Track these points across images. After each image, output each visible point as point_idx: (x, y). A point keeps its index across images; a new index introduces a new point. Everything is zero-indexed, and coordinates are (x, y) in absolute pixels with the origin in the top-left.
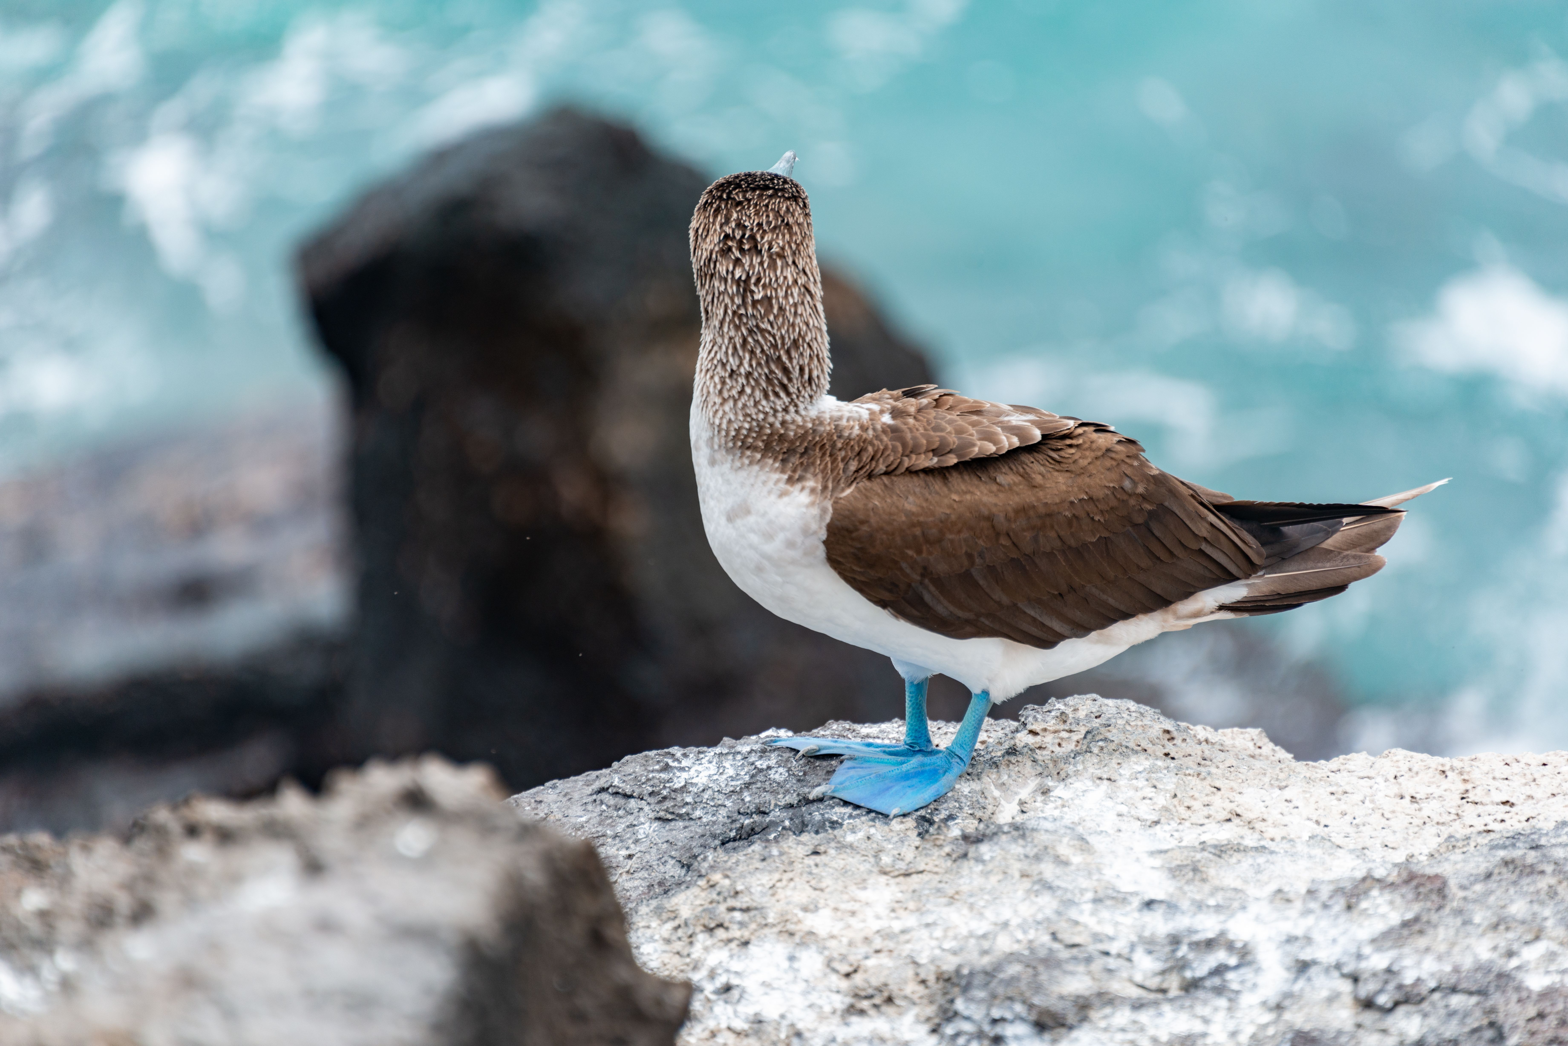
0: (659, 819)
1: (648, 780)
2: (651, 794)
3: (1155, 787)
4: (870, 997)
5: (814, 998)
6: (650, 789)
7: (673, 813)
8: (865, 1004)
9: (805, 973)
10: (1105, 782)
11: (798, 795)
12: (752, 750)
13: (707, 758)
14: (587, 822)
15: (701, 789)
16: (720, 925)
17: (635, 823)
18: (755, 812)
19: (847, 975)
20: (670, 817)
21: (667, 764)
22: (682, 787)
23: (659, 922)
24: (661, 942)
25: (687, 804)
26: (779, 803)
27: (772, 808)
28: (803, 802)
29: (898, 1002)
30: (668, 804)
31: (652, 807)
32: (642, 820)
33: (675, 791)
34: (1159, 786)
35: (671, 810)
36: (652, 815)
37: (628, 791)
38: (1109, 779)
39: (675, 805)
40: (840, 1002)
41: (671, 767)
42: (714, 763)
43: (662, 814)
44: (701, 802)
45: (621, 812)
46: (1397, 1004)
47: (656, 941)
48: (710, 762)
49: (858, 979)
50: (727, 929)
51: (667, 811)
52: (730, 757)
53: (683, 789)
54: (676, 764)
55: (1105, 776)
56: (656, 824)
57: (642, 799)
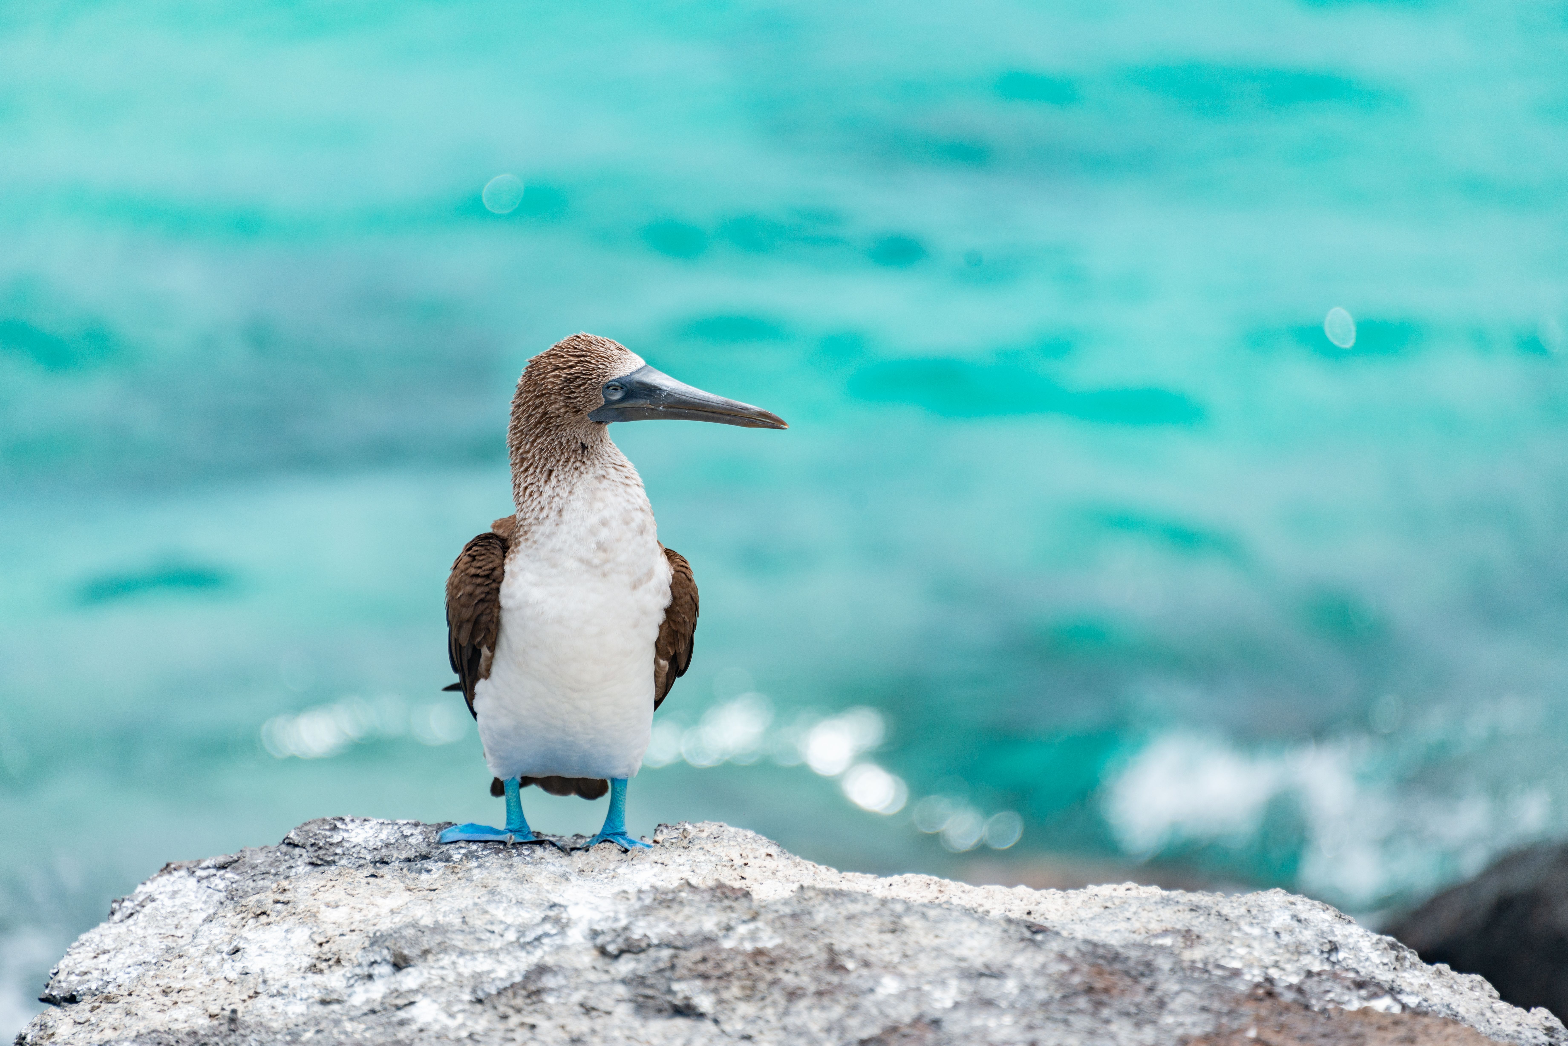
0: (312, 864)
1: (315, 835)
2: (312, 845)
3: (693, 871)
4: (327, 960)
5: (291, 960)
6: (313, 841)
7: (322, 860)
8: (323, 966)
9: (293, 942)
10: (659, 865)
11: (416, 851)
12: (408, 823)
13: (370, 825)
14: (261, 863)
15: (353, 845)
16: (264, 913)
17: (293, 865)
18: (378, 861)
19: (321, 945)
20: (319, 862)
21: (335, 826)
22: (338, 843)
23: (234, 913)
24: (230, 927)
25: (336, 854)
26: (400, 857)
27: (393, 860)
28: (419, 858)
29: (343, 963)
30: (321, 852)
31: (309, 854)
32: (299, 863)
33: (332, 844)
34: (697, 871)
35: (321, 857)
36: (307, 860)
37: (296, 842)
38: (663, 864)
39: (326, 854)
40: (306, 962)
41: (338, 828)
42: (374, 830)
43: (314, 860)
44: (349, 854)
45: (287, 858)
46: (622, 952)
47: (226, 926)
48: (371, 828)
49: (326, 947)
50: (268, 915)
51: (318, 857)
52: (390, 827)
53: (339, 844)
54: (343, 827)
55: (660, 861)
56: (309, 868)
57: (304, 848)
